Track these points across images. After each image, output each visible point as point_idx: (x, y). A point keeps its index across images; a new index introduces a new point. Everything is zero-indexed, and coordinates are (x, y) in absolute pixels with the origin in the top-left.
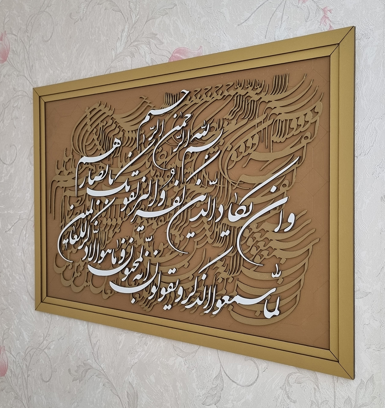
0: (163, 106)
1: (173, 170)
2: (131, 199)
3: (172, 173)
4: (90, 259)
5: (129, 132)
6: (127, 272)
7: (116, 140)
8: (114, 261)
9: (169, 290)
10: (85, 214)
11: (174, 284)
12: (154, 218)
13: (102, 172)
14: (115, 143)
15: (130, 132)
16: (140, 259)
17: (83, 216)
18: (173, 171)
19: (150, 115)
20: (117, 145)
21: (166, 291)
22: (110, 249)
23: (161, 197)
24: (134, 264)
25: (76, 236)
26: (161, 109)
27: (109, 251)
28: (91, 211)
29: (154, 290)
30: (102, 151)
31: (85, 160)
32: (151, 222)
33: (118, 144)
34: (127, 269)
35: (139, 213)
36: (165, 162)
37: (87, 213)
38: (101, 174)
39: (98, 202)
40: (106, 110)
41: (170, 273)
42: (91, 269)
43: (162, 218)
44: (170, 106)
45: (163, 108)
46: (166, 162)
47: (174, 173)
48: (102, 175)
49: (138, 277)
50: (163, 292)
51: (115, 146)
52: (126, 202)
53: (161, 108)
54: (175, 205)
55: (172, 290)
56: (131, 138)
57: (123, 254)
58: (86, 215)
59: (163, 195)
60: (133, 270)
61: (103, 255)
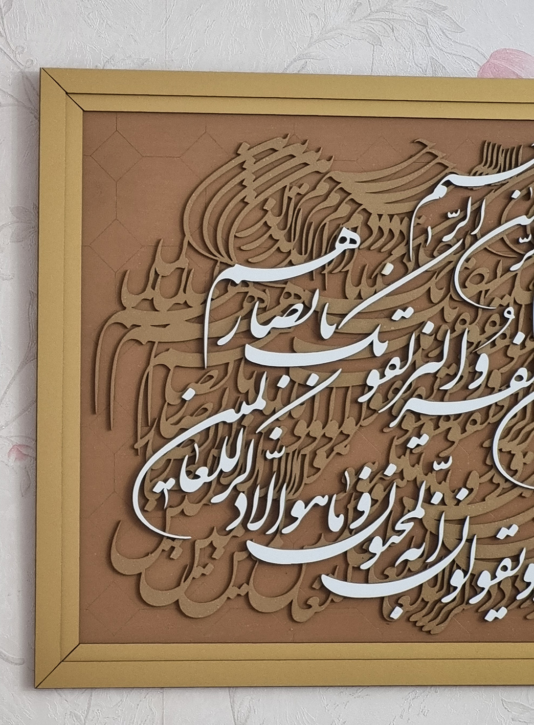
0: (480, 168)
1: (511, 309)
2: (390, 374)
3: (506, 315)
4: (253, 527)
5: (380, 216)
6: (377, 547)
7: (346, 233)
8: (335, 523)
9: (501, 575)
10: (238, 411)
11: (515, 559)
12: (452, 418)
13: (300, 307)
14: (343, 240)
15: (385, 218)
16: (419, 512)
17: (230, 416)
18: (509, 313)
19: (448, 184)
20: (347, 245)
21: (494, 577)
22: (323, 497)
23: (478, 369)
24: (399, 527)
25: (203, 471)
26: (474, 175)
27: (322, 501)
28: (260, 403)
29: (458, 579)
30: (294, 256)
31: (238, 273)
32: (444, 426)
33: (353, 241)
34: (378, 540)
35: (414, 404)
36: (483, 293)
37: (246, 409)
38: (295, 311)
39: (284, 382)
40: (311, 157)
41: (501, 535)
42: (256, 549)
43: (478, 417)
44: (499, 172)
45: (481, 175)
46: (487, 291)
47: (512, 317)
48: (297, 315)
49: (413, 554)
50: (485, 581)
51: (340, 248)
52: (374, 380)
53: (474, 171)
54: (516, 386)
55: (510, 573)
56: (386, 232)
57: (365, 504)
58: (240, 415)
59: (483, 365)
60: (395, 539)
61: (299, 511)
